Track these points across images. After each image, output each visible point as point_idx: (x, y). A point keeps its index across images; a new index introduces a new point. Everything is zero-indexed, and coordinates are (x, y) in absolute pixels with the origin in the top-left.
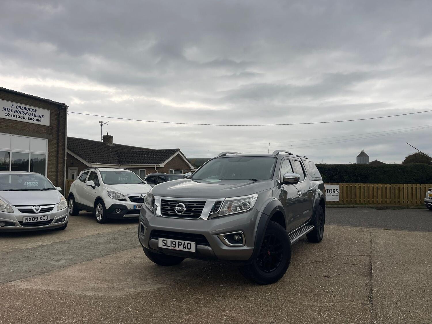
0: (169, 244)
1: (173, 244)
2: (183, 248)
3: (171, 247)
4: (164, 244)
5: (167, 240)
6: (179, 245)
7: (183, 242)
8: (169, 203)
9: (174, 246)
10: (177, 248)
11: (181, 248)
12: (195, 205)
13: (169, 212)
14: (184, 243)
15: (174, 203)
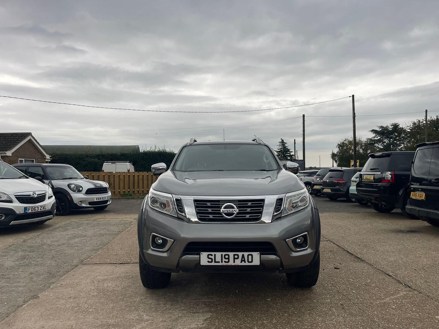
0: (218, 259)
1: (225, 258)
2: (241, 262)
3: (222, 262)
4: (210, 260)
5: (215, 255)
6: (234, 259)
7: (240, 254)
8: (209, 204)
9: (227, 260)
10: (231, 263)
11: (238, 262)
12: (249, 204)
13: (211, 216)
14: (243, 255)
15: (217, 204)
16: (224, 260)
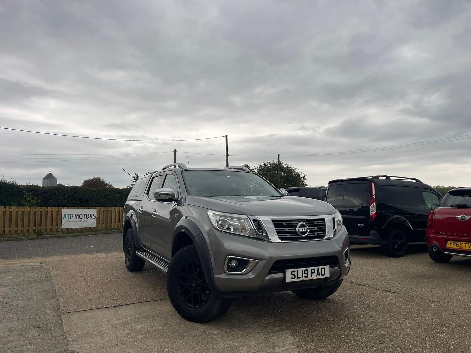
0: (300, 275)
1: (305, 274)
2: (317, 276)
3: (303, 278)
4: (293, 277)
5: (297, 271)
6: (312, 273)
7: (316, 268)
8: (285, 224)
9: (306, 275)
10: (310, 278)
11: (315, 276)
12: (315, 223)
13: (289, 235)
14: (318, 269)
15: (291, 224)
16: (304, 275)
